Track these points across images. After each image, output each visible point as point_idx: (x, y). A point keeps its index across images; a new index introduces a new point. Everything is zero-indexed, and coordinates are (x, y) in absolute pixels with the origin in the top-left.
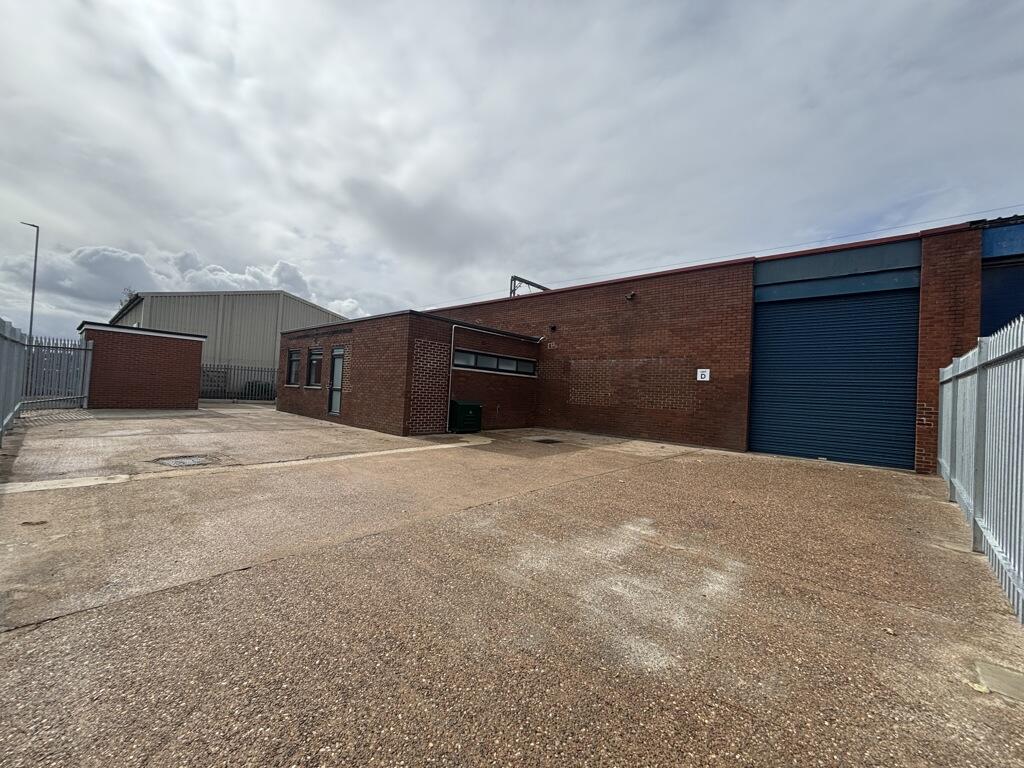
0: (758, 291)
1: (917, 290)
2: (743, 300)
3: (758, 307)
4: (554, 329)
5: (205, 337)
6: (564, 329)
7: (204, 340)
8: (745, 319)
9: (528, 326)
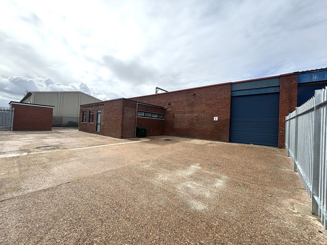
0: (232, 92)
1: (279, 93)
2: (228, 95)
3: (232, 97)
4: (169, 104)
5: (54, 107)
6: (173, 104)
7: (53, 107)
8: (228, 101)
9: (161, 103)
